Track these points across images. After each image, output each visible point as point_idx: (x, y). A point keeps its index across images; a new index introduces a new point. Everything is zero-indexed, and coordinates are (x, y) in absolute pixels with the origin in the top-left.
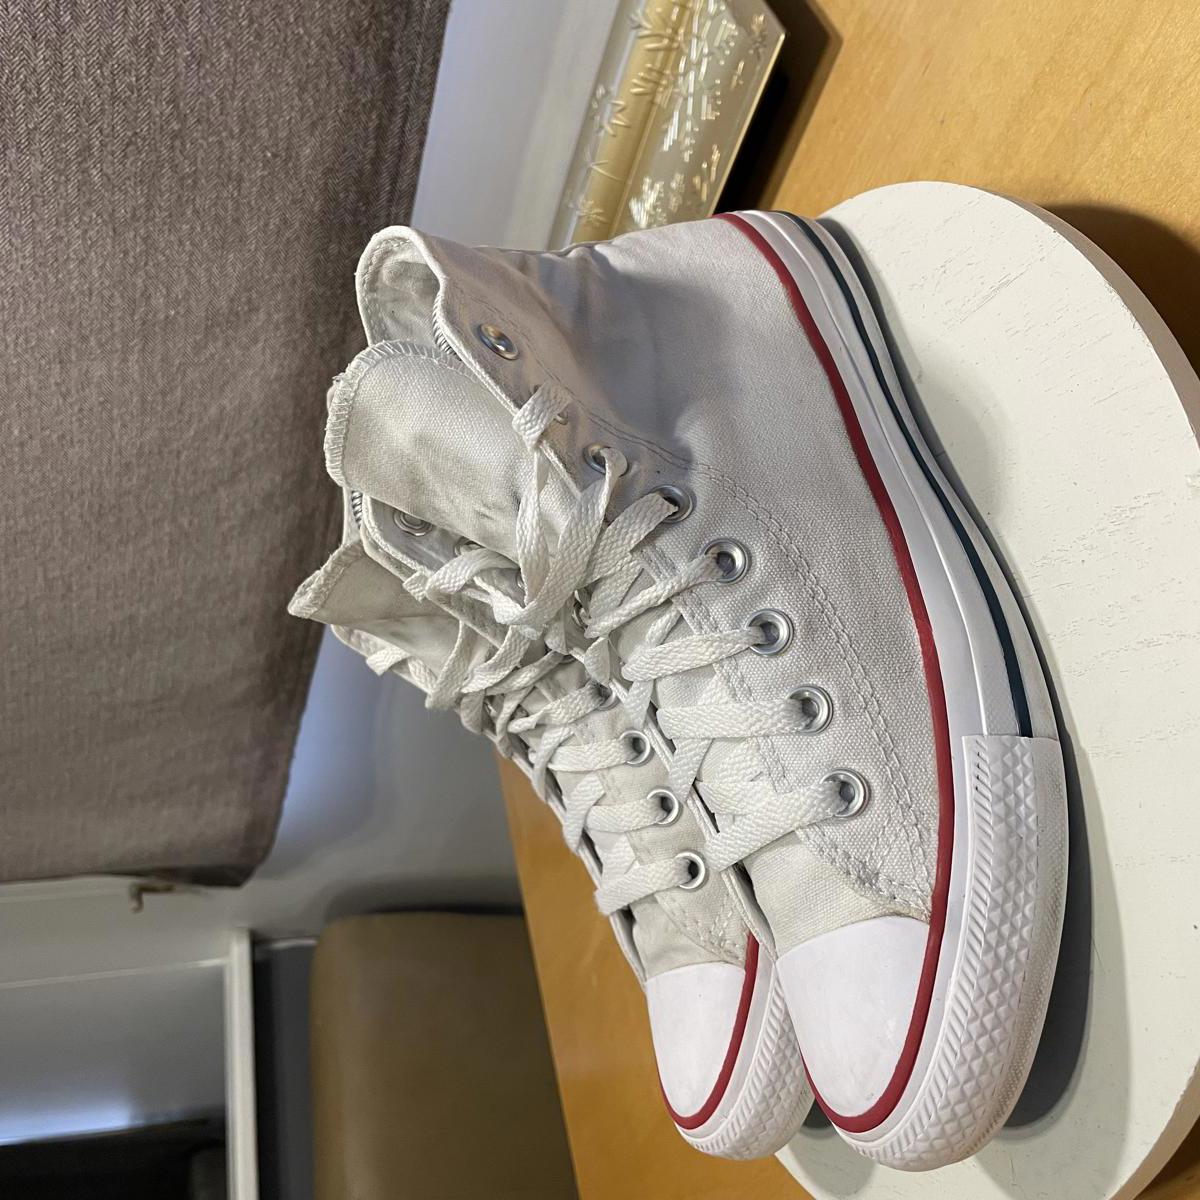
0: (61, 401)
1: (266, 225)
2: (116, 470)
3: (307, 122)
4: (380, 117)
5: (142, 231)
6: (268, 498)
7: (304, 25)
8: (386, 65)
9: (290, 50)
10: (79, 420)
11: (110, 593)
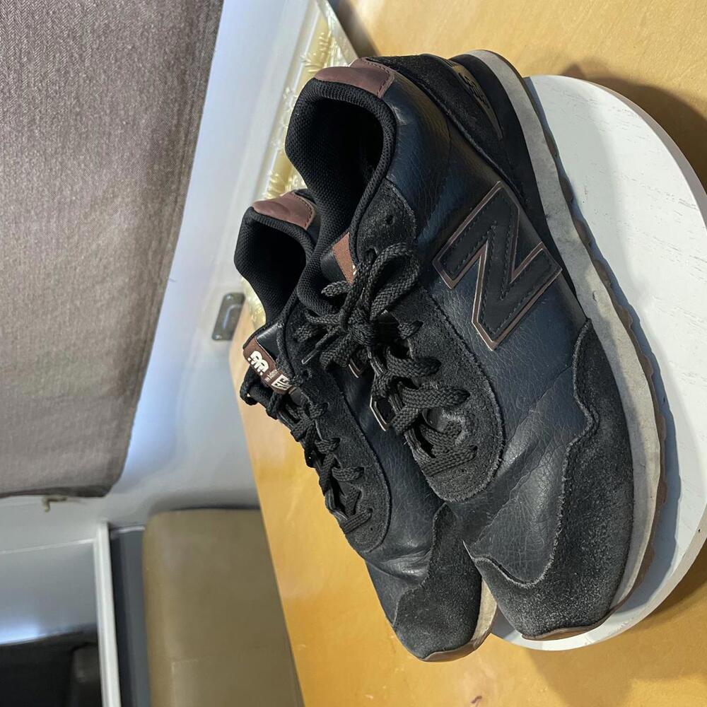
0: (15, 242)
1: (122, 156)
2: (42, 277)
3: (143, 107)
4: (180, 105)
5: (60, 159)
6: (121, 291)
7: (142, 63)
8: (182, 82)
9: (136, 74)
10: (25, 252)
11: (37, 340)
